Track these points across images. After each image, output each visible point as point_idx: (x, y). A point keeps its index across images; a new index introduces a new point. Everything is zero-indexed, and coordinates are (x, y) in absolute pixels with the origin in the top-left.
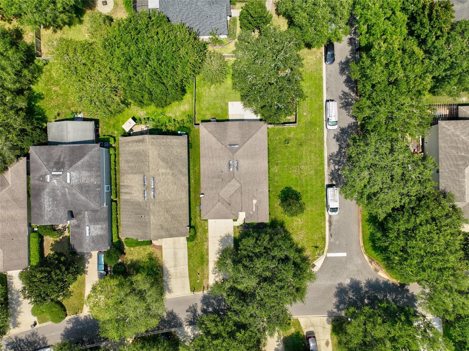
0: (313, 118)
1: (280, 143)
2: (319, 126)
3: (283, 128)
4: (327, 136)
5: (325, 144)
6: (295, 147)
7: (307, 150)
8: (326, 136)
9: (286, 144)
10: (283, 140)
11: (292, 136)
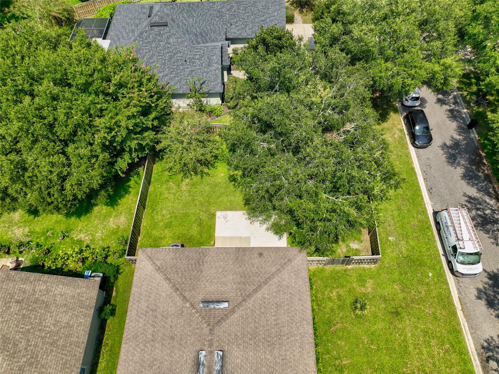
0: (413, 248)
1: (341, 307)
2: (432, 268)
3: (345, 271)
4: (460, 293)
5: (460, 314)
6: (384, 320)
7: (416, 328)
8: (456, 292)
9: (358, 312)
10: (349, 300)
11: (369, 290)
